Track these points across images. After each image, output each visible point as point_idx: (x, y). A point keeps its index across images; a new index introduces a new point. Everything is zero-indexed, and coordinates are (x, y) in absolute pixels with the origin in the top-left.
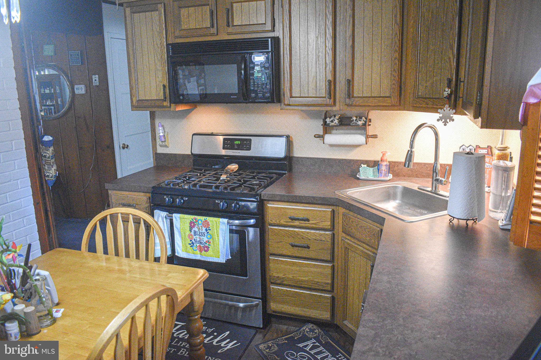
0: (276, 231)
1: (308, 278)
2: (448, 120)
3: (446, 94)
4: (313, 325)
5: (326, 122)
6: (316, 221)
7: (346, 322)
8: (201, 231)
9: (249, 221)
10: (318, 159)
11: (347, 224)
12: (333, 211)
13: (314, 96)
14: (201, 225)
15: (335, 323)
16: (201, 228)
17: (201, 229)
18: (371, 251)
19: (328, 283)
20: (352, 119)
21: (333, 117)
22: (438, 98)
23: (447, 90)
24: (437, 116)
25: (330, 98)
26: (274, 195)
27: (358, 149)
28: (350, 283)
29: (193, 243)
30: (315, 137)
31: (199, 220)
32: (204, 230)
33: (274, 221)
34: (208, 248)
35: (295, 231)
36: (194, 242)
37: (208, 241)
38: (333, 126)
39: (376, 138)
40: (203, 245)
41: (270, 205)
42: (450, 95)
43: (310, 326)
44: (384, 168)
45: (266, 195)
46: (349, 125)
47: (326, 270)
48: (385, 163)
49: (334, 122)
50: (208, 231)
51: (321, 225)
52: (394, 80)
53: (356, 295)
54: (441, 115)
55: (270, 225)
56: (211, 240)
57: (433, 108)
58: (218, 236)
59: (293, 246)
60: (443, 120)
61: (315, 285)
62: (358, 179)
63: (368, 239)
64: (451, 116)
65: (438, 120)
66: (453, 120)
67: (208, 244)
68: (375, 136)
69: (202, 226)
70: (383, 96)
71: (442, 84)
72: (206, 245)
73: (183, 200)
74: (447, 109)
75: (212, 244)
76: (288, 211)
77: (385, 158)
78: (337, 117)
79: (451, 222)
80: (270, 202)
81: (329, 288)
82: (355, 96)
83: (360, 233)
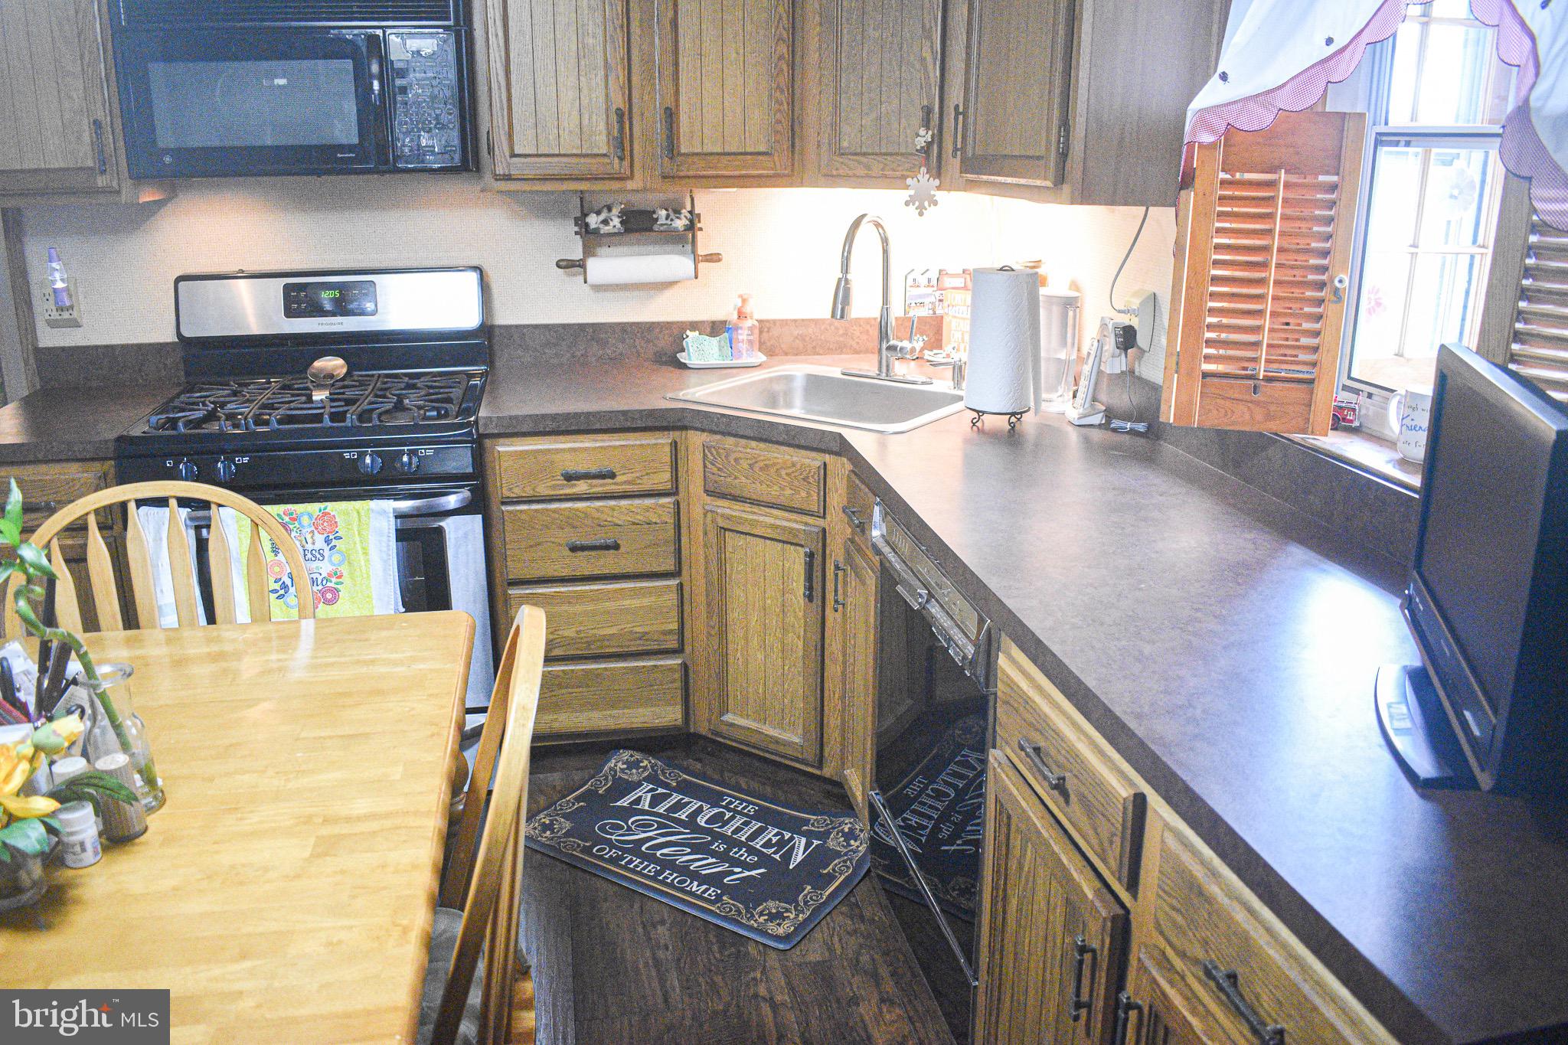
0: (523, 517)
1: (620, 627)
2: (926, 204)
3: (920, 142)
4: (631, 752)
5: (587, 225)
6: (634, 475)
7: (729, 718)
8: (309, 547)
9: (443, 500)
10: (564, 326)
11: (719, 469)
12: (675, 445)
13: (575, 151)
14: (309, 530)
15: (692, 730)
16: (309, 537)
17: (310, 540)
18: (796, 522)
19: (670, 632)
20: (655, 216)
21: (605, 210)
22: (897, 154)
23: (922, 132)
24: (904, 195)
25: (621, 159)
26: (516, 417)
27: (668, 293)
28: (734, 615)
29: (284, 586)
30: (558, 266)
31: (302, 514)
32: (320, 543)
33: (517, 492)
34: (335, 592)
35: (577, 510)
36: (288, 582)
37: (336, 573)
38: (609, 235)
39: (720, 260)
40: (320, 587)
41: (505, 448)
42: (929, 144)
43: (626, 755)
44: (743, 335)
45: (491, 422)
46: (651, 230)
47: (666, 597)
48: (749, 323)
49: (611, 224)
50: (334, 542)
51: (647, 484)
52: (780, 110)
53: (755, 642)
54: (912, 192)
55: (503, 503)
56: (344, 569)
57: (886, 176)
58: (366, 554)
59: (574, 549)
60: (917, 203)
61: (638, 642)
62: (684, 366)
63: (788, 492)
64: (933, 193)
65: (907, 204)
66: (935, 203)
67: (334, 580)
68: (714, 258)
69: (312, 532)
70: (752, 150)
71: (903, 121)
72: (329, 584)
73: (235, 464)
74: (923, 180)
75: (346, 579)
76: (557, 457)
77: (747, 309)
78: (615, 211)
79: (974, 424)
80: (501, 440)
81: (673, 645)
82: (682, 151)
83: (761, 483)
